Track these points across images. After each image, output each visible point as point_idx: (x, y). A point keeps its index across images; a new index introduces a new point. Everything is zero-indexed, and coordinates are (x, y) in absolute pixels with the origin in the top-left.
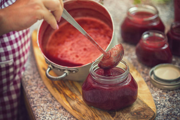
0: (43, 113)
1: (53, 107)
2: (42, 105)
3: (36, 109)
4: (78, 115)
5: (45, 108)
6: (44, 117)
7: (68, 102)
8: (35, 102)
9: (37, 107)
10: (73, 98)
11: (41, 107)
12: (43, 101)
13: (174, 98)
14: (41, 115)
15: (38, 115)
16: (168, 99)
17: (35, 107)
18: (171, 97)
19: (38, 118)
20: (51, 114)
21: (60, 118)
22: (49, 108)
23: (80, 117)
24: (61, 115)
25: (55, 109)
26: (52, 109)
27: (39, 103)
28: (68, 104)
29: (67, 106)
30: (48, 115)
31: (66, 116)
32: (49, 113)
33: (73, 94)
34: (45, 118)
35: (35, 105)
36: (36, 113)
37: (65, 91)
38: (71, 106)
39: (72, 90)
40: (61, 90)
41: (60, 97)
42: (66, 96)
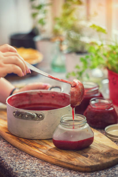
0: (12, 163)
1: (20, 158)
2: (9, 158)
3: (4, 161)
5: (13, 160)
6: (14, 165)
8: (2, 157)
9: (5, 159)
10: (44, 149)
11: (9, 159)
12: (9, 155)
14: (11, 164)
15: (7, 165)
17: (3, 159)
19: (8, 167)
20: (20, 163)
21: (29, 165)
22: (17, 159)
24: (29, 163)
25: (22, 160)
26: (19, 160)
27: (6, 157)
30: (18, 164)
31: (35, 164)
32: (18, 162)
33: (42, 146)
34: (16, 166)
35: (2, 158)
36: (5, 164)
37: (34, 145)
38: (45, 153)
39: (40, 144)
40: (31, 145)
41: (32, 149)
42: (37, 148)
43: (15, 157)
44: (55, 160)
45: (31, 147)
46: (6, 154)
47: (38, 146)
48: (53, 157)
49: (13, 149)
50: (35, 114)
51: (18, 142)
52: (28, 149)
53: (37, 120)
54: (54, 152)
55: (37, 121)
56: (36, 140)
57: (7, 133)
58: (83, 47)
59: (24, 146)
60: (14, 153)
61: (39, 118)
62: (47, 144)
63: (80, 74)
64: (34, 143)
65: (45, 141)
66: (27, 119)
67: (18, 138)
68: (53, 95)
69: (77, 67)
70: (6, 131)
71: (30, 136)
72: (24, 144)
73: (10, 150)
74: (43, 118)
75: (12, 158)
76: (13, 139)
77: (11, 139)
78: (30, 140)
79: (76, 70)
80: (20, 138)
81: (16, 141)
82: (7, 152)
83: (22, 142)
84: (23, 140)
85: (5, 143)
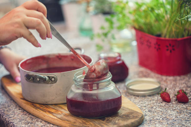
4: (68, 123)
7: (55, 116)
10: (59, 113)
13: (153, 109)
16: (147, 110)
18: (150, 109)
23: (70, 125)
28: (55, 118)
29: (55, 119)
33: (57, 111)
37: (49, 110)
38: (59, 118)
39: (56, 109)
40: (45, 110)
41: (46, 114)
42: (51, 113)
43: (29, 124)
44: (69, 124)
45: (46, 112)
46: (20, 122)
47: (53, 111)
48: (68, 122)
49: (28, 117)
50: (47, 77)
51: (32, 108)
52: (42, 115)
53: (50, 83)
54: (69, 117)
55: (49, 85)
56: (52, 105)
57: (22, 99)
58: (110, 8)
59: (38, 112)
60: (29, 121)
61: (52, 81)
62: (62, 108)
63: (106, 35)
64: (49, 108)
65: (61, 106)
66: (39, 82)
67: (33, 103)
68: (73, 58)
69: (102, 28)
70: (21, 97)
71: (44, 101)
72: (39, 110)
73: (25, 118)
74: (55, 81)
75: (26, 125)
76: (27, 105)
77: (25, 105)
78: (45, 105)
79: (101, 32)
80: (35, 104)
81: (30, 107)
82: (21, 120)
83: (37, 108)
84: (38, 106)
85: (20, 110)
